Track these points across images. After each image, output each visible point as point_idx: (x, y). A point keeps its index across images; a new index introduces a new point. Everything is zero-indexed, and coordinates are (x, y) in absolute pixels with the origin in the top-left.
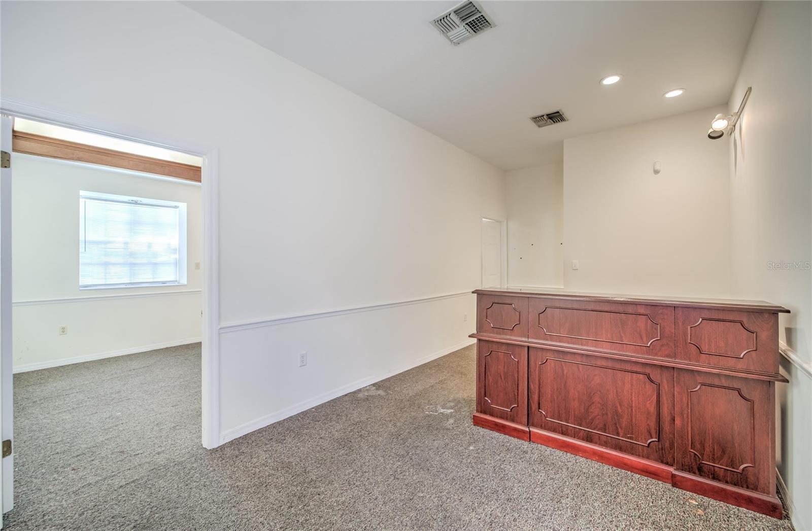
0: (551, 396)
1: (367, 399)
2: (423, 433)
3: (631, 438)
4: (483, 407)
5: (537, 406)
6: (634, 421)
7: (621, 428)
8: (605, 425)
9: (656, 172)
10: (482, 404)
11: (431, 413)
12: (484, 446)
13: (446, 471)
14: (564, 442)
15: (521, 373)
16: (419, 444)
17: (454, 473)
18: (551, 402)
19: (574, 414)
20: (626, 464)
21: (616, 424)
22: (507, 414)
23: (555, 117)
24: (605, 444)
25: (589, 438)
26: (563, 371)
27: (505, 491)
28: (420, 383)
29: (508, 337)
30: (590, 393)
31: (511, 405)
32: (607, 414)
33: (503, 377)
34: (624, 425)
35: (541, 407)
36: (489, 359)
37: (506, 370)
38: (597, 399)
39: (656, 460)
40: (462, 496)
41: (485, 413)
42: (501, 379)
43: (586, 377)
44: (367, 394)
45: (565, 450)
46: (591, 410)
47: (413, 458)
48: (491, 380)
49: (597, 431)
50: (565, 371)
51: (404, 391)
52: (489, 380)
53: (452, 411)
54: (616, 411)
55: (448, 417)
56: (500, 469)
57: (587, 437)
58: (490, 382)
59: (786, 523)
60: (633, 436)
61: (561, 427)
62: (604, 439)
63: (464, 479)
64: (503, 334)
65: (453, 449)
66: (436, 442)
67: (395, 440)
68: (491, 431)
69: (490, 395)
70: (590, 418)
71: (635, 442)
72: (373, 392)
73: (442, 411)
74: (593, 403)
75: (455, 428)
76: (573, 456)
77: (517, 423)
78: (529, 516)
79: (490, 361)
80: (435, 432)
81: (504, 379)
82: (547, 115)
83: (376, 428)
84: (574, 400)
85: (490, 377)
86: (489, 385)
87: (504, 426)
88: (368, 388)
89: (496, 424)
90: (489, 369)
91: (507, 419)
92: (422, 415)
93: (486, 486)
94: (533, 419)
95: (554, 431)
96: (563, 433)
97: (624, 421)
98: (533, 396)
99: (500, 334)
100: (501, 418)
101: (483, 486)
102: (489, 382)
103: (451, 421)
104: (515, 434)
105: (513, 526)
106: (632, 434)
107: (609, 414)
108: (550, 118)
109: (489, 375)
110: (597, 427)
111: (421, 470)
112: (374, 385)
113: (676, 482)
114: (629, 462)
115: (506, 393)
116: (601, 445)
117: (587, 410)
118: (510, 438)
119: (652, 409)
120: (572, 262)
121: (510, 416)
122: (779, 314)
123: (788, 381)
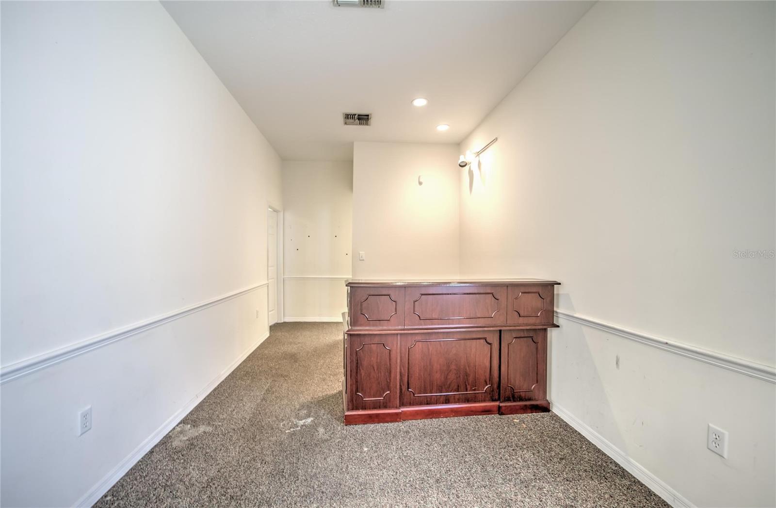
0: (419, 374)
1: (192, 444)
2: (306, 457)
3: (475, 390)
4: (355, 403)
5: (407, 386)
6: (477, 376)
7: (469, 384)
8: (458, 386)
9: (420, 183)
10: (354, 401)
11: (292, 430)
12: (372, 442)
13: (368, 485)
14: (430, 410)
15: (393, 360)
16: (314, 470)
17: (377, 483)
18: (419, 379)
19: (437, 384)
20: (472, 411)
21: (465, 382)
22: (380, 402)
23: (363, 119)
24: (458, 401)
25: (447, 401)
26: (429, 350)
27: (428, 475)
28: (245, 399)
29: (385, 328)
30: (449, 363)
31: (384, 393)
32: (460, 377)
33: (376, 369)
34: (470, 381)
35: (410, 387)
36: (362, 353)
37: (379, 361)
38: (453, 367)
39: (489, 401)
40: (404, 502)
41: (357, 409)
42: (374, 370)
43: (446, 350)
44: (185, 438)
45: (431, 417)
46: (449, 377)
47: (324, 490)
48: (363, 374)
49: (453, 392)
50: (431, 349)
51: (235, 416)
52: (361, 375)
53: (312, 419)
54: (466, 373)
55: (314, 427)
56: (405, 457)
57: (446, 400)
58: (363, 376)
59: (550, 414)
60: (476, 388)
61: (427, 398)
62: (457, 397)
63: (390, 484)
64: (380, 325)
65: (351, 459)
66: (328, 460)
67: (283, 480)
68: (366, 425)
69: (362, 390)
70: (448, 384)
71: (478, 392)
72: (192, 432)
73: (301, 423)
74: (450, 371)
75: (332, 436)
76: (437, 420)
77: (390, 408)
78: (462, 486)
79: (362, 355)
80: (317, 449)
81: (377, 369)
82: (359, 115)
83: (243, 477)
84: (437, 372)
85: (362, 371)
86: (361, 379)
87: (377, 415)
88: (178, 429)
89: (370, 416)
90: (361, 364)
91: (379, 408)
92: (284, 437)
93: (412, 479)
94: (403, 399)
95: (421, 404)
96: (428, 404)
97: (471, 379)
98: (404, 378)
99: (377, 326)
100: (375, 408)
101: (410, 481)
102: (361, 377)
103: (321, 430)
104: (388, 419)
105: (461, 502)
106: (475, 387)
107: (461, 376)
108: (359, 119)
109: (361, 369)
110: (452, 389)
111: (345, 499)
112: (184, 421)
113: (500, 411)
114: (474, 409)
115: (379, 383)
116: (455, 402)
117: (446, 378)
118: (386, 424)
119: (488, 364)
120: (359, 253)
121: (383, 403)
122: (555, 286)
123: (558, 326)
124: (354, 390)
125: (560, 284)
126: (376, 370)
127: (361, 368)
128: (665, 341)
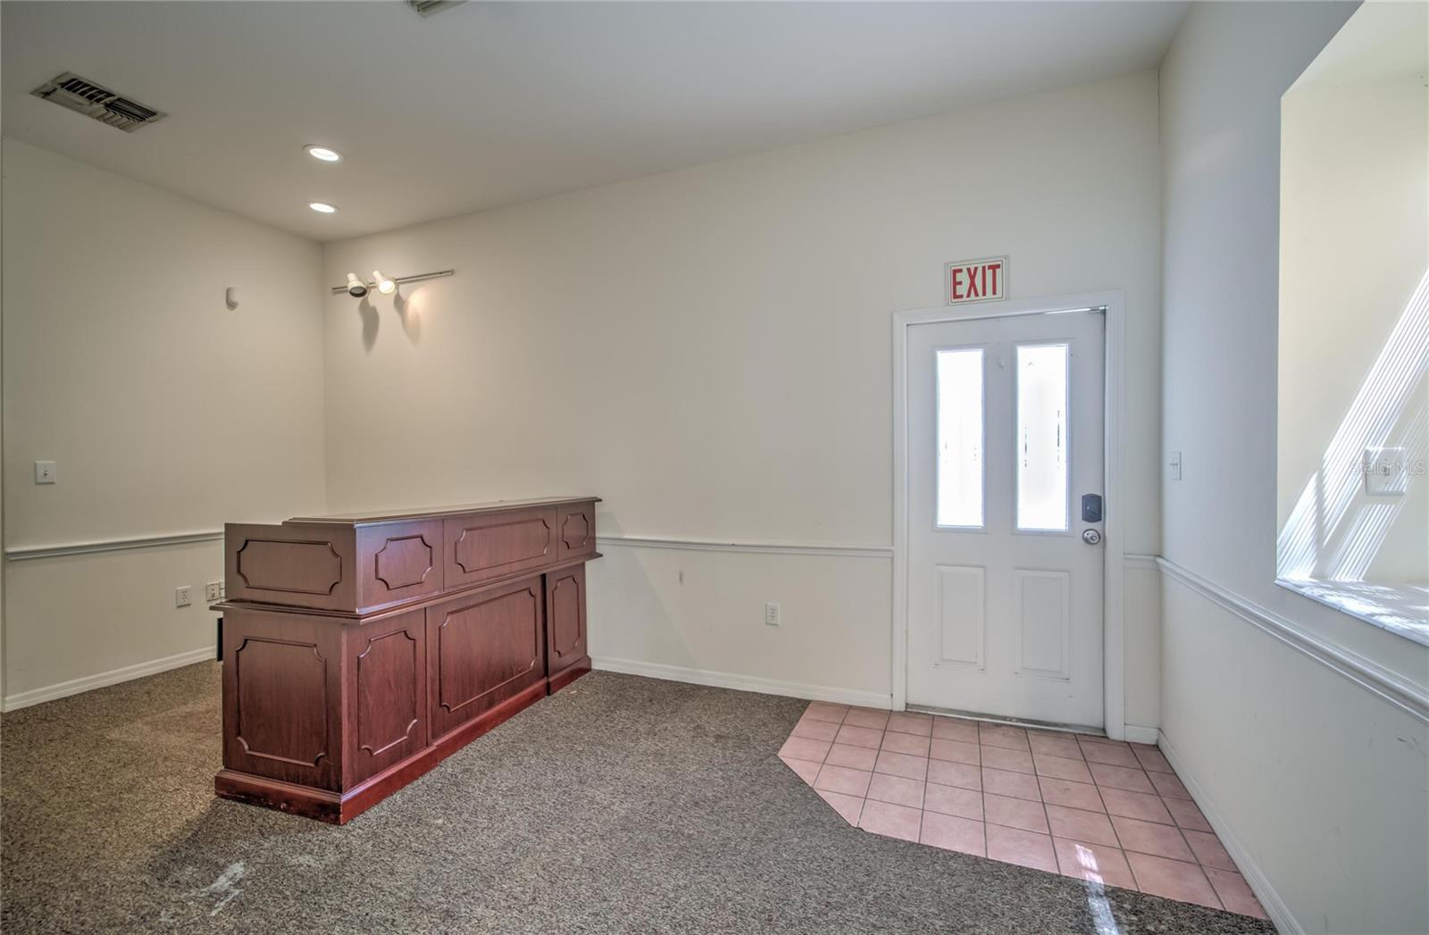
0: (455, 672)
3: (521, 671)
5: (438, 701)
6: (522, 648)
7: (514, 665)
8: (503, 672)
10: (356, 766)
11: (220, 904)
12: (433, 809)
14: (473, 727)
15: (420, 658)
18: (455, 680)
20: (521, 704)
21: (510, 663)
22: (402, 747)
24: (504, 696)
25: (491, 703)
26: (466, 624)
29: (416, 598)
30: (491, 639)
31: (407, 727)
33: (393, 684)
34: (516, 659)
35: (443, 698)
36: (368, 660)
37: (397, 666)
38: (496, 643)
41: (361, 779)
42: (390, 688)
43: (487, 618)
45: (474, 737)
46: (492, 662)
48: (371, 703)
49: (498, 684)
50: (468, 622)
52: (367, 706)
53: (240, 864)
54: (511, 647)
55: (273, 867)
58: (371, 707)
60: (522, 667)
61: (466, 709)
62: (502, 690)
64: (408, 595)
68: (383, 803)
69: (371, 735)
70: (492, 673)
71: (524, 673)
73: (221, 884)
74: (494, 651)
75: (344, 849)
77: (417, 749)
79: (370, 663)
81: (396, 684)
84: (477, 659)
85: (368, 697)
86: (369, 713)
89: (388, 781)
90: (367, 683)
91: (401, 758)
94: (437, 724)
95: (459, 722)
96: (468, 718)
97: (517, 655)
98: (434, 687)
99: (403, 598)
100: (393, 763)
104: (416, 772)
107: (506, 655)
110: (497, 680)
113: (550, 690)
114: (523, 700)
115: (398, 710)
116: (501, 700)
117: (489, 664)
118: (417, 782)
119: (533, 627)
120: (35, 464)
121: (407, 746)
122: (596, 503)
123: (601, 555)
124: (355, 740)
125: (600, 500)
126: (393, 687)
127: (367, 693)
128: (731, 543)
